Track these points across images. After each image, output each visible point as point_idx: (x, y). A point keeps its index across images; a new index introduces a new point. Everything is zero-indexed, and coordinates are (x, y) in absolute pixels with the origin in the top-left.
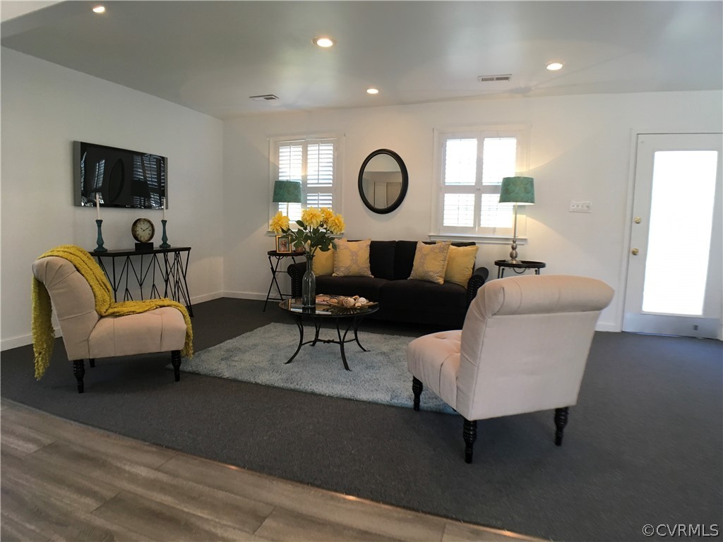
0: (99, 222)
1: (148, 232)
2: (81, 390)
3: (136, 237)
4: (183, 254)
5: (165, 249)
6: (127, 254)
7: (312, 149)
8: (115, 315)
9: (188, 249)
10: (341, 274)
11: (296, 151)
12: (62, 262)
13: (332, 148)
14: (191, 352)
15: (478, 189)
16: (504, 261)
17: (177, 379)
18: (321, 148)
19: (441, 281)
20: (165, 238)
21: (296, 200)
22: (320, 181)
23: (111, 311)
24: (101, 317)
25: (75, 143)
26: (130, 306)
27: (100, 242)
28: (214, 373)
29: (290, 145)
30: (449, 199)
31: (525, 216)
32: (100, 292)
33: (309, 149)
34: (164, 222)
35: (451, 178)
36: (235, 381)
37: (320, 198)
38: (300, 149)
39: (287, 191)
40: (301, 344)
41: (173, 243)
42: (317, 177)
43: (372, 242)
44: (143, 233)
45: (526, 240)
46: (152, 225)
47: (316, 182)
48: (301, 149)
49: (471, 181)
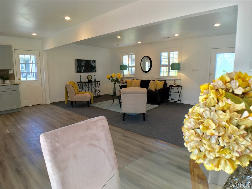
0: (80, 76)
1: (91, 78)
2: (72, 107)
3: (88, 79)
4: (99, 83)
5: (95, 81)
6: (85, 83)
7: (130, 56)
8: (78, 94)
9: (100, 82)
11: (127, 57)
12: (69, 84)
13: (134, 56)
14: (93, 102)
15: (168, 66)
16: (172, 85)
17: (88, 107)
18: (132, 56)
19: (154, 90)
20: (95, 79)
21: (126, 69)
22: (132, 64)
23: (77, 93)
24: (76, 94)
25: (76, 59)
26: (82, 92)
27: (80, 80)
28: (95, 106)
29: (125, 55)
30: (162, 69)
31: (180, 73)
32: (76, 90)
34: (95, 75)
35: (162, 63)
36: (98, 108)
37: (132, 69)
39: (123, 68)
41: (97, 80)
43: (141, 80)
44: (90, 79)
45: (181, 80)
46: (92, 76)
48: (128, 56)
49: (167, 64)
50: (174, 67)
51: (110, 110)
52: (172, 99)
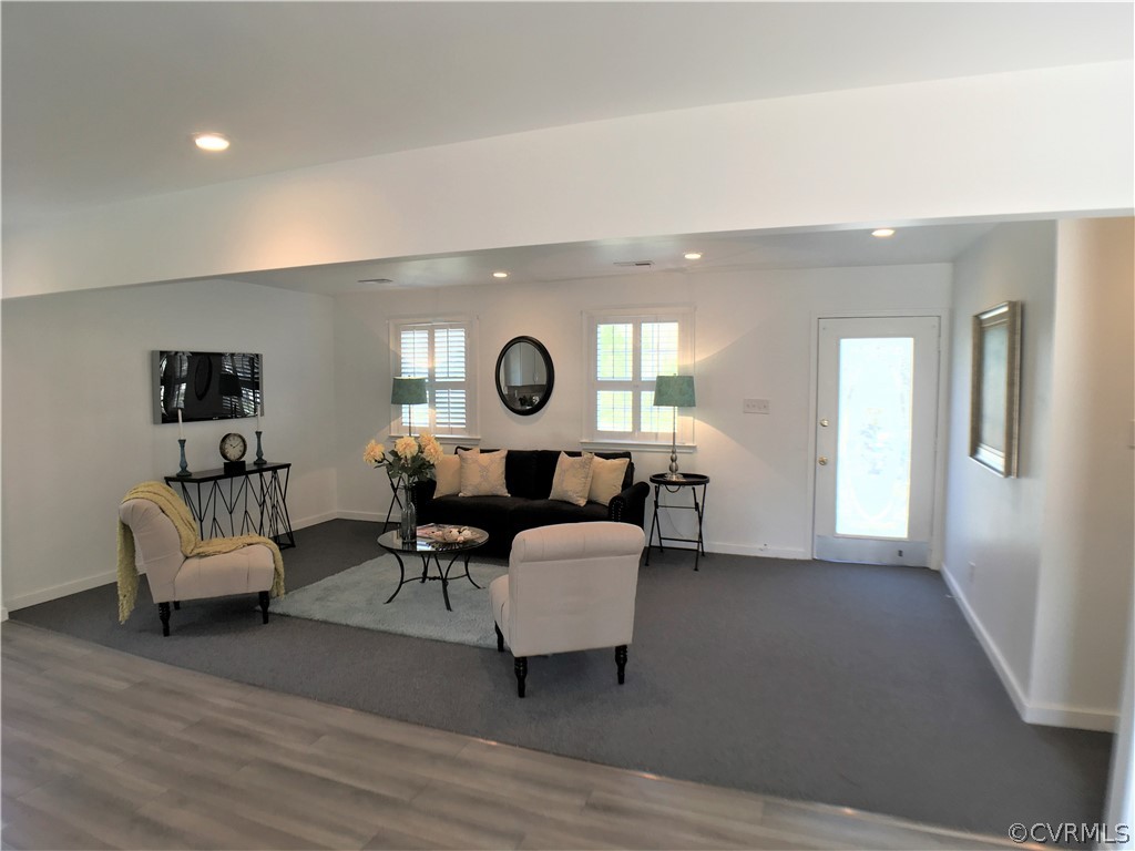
0: (182, 442)
1: (240, 448)
2: (166, 633)
3: (225, 456)
4: (282, 473)
5: (261, 466)
6: (215, 479)
7: (440, 335)
8: (200, 556)
9: (288, 466)
10: (469, 494)
11: (422, 336)
12: (147, 504)
13: (463, 334)
14: (283, 591)
15: (635, 385)
16: (662, 476)
17: (266, 621)
18: (450, 334)
20: (259, 453)
21: (421, 400)
22: (451, 375)
23: (196, 551)
24: (187, 558)
25: (153, 352)
26: (217, 544)
27: (184, 466)
28: (306, 615)
29: (413, 329)
30: (604, 398)
31: (691, 418)
32: (185, 531)
33: (436, 335)
34: (259, 434)
35: (604, 372)
36: (325, 622)
37: (451, 395)
38: (425, 335)
39: (408, 392)
40: (402, 583)
41: (271, 458)
42: (446, 370)
43: (509, 452)
44: (233, 453)
45: (694, 448)
46: (244, 441)
47: (446, 375)
49: (629, 376)
50: (673, 392)
51: (403, 636)
52: (661, 538)
